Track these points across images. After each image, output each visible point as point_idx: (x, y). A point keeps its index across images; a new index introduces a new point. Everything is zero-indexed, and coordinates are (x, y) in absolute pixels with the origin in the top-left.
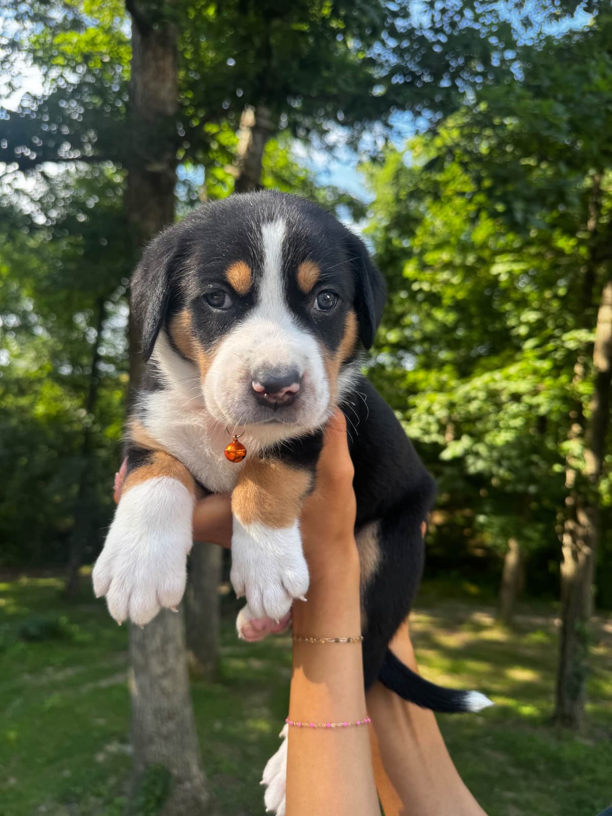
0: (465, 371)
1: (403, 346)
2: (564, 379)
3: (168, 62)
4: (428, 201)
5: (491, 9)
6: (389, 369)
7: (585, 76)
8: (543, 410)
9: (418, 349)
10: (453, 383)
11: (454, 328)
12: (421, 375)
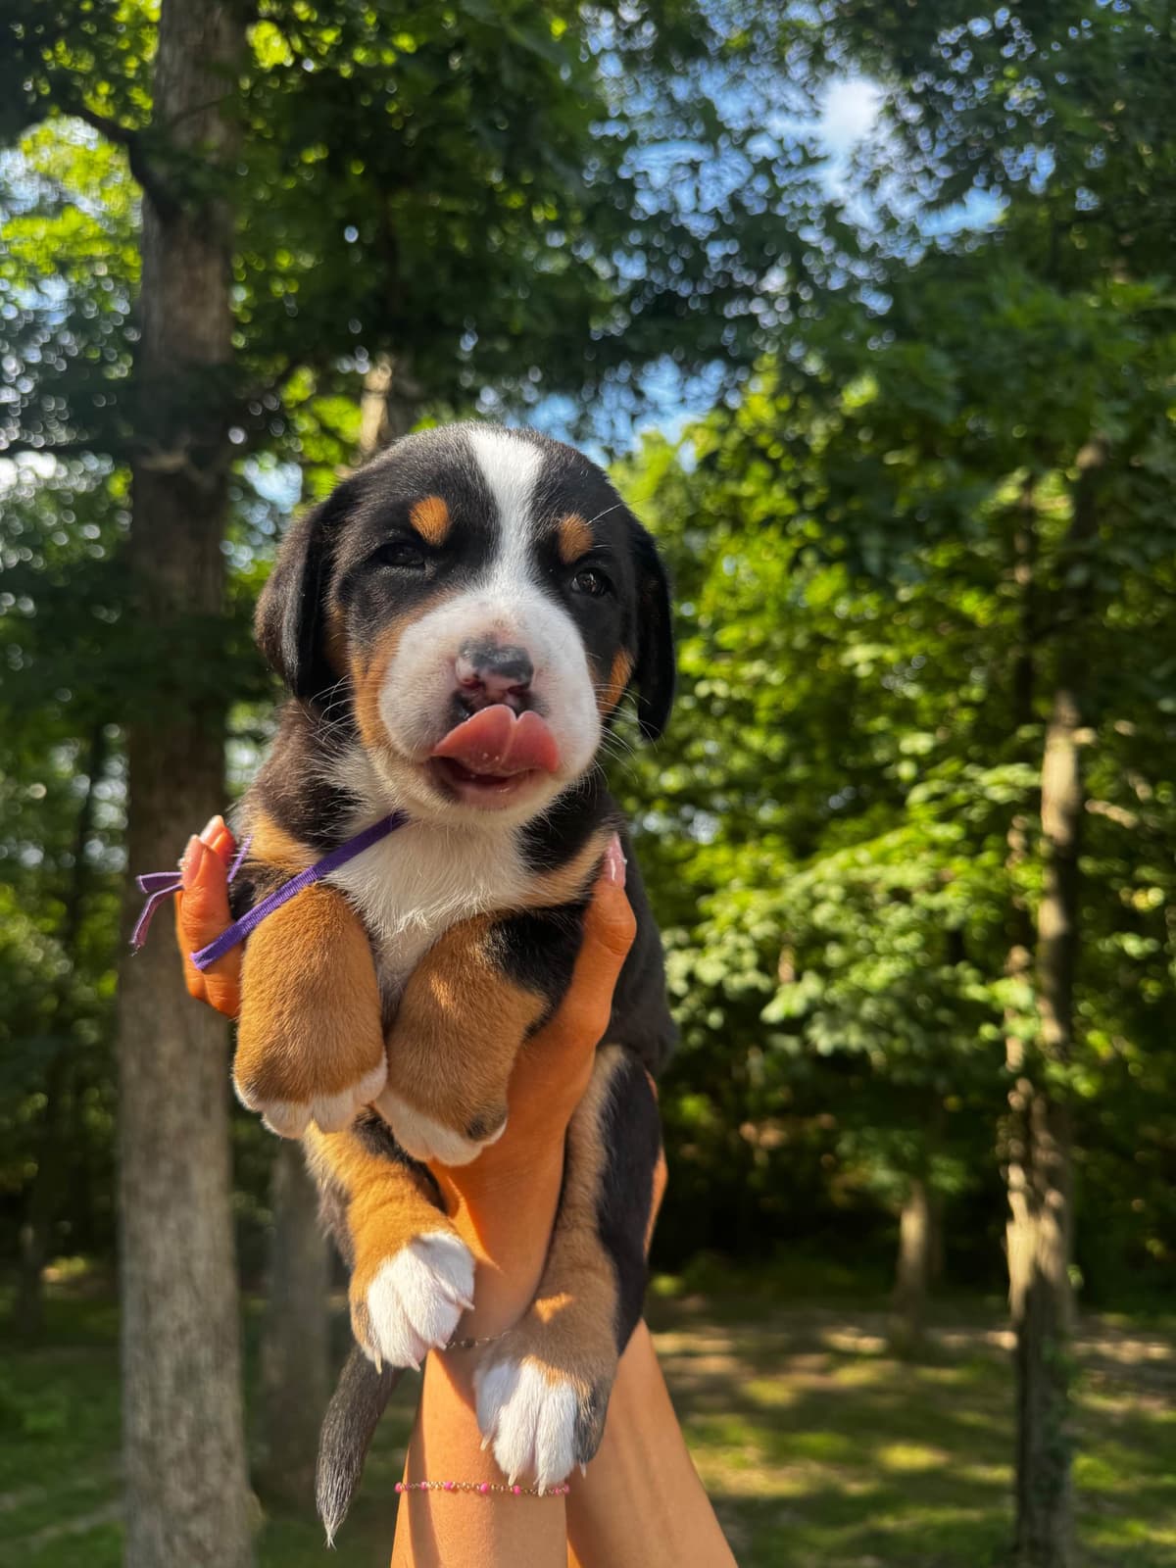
0: (803, 846)
1: (694, 797)
2: (988, 858)
3: (212, 272)
4: (722, 533)
5: (803, 179)
6: (668, 842)
7: (987, 303)
8: (952, 921)
9: (719, 801)
10: (783, 869)
11: (785, 763)
12: (723, 855)
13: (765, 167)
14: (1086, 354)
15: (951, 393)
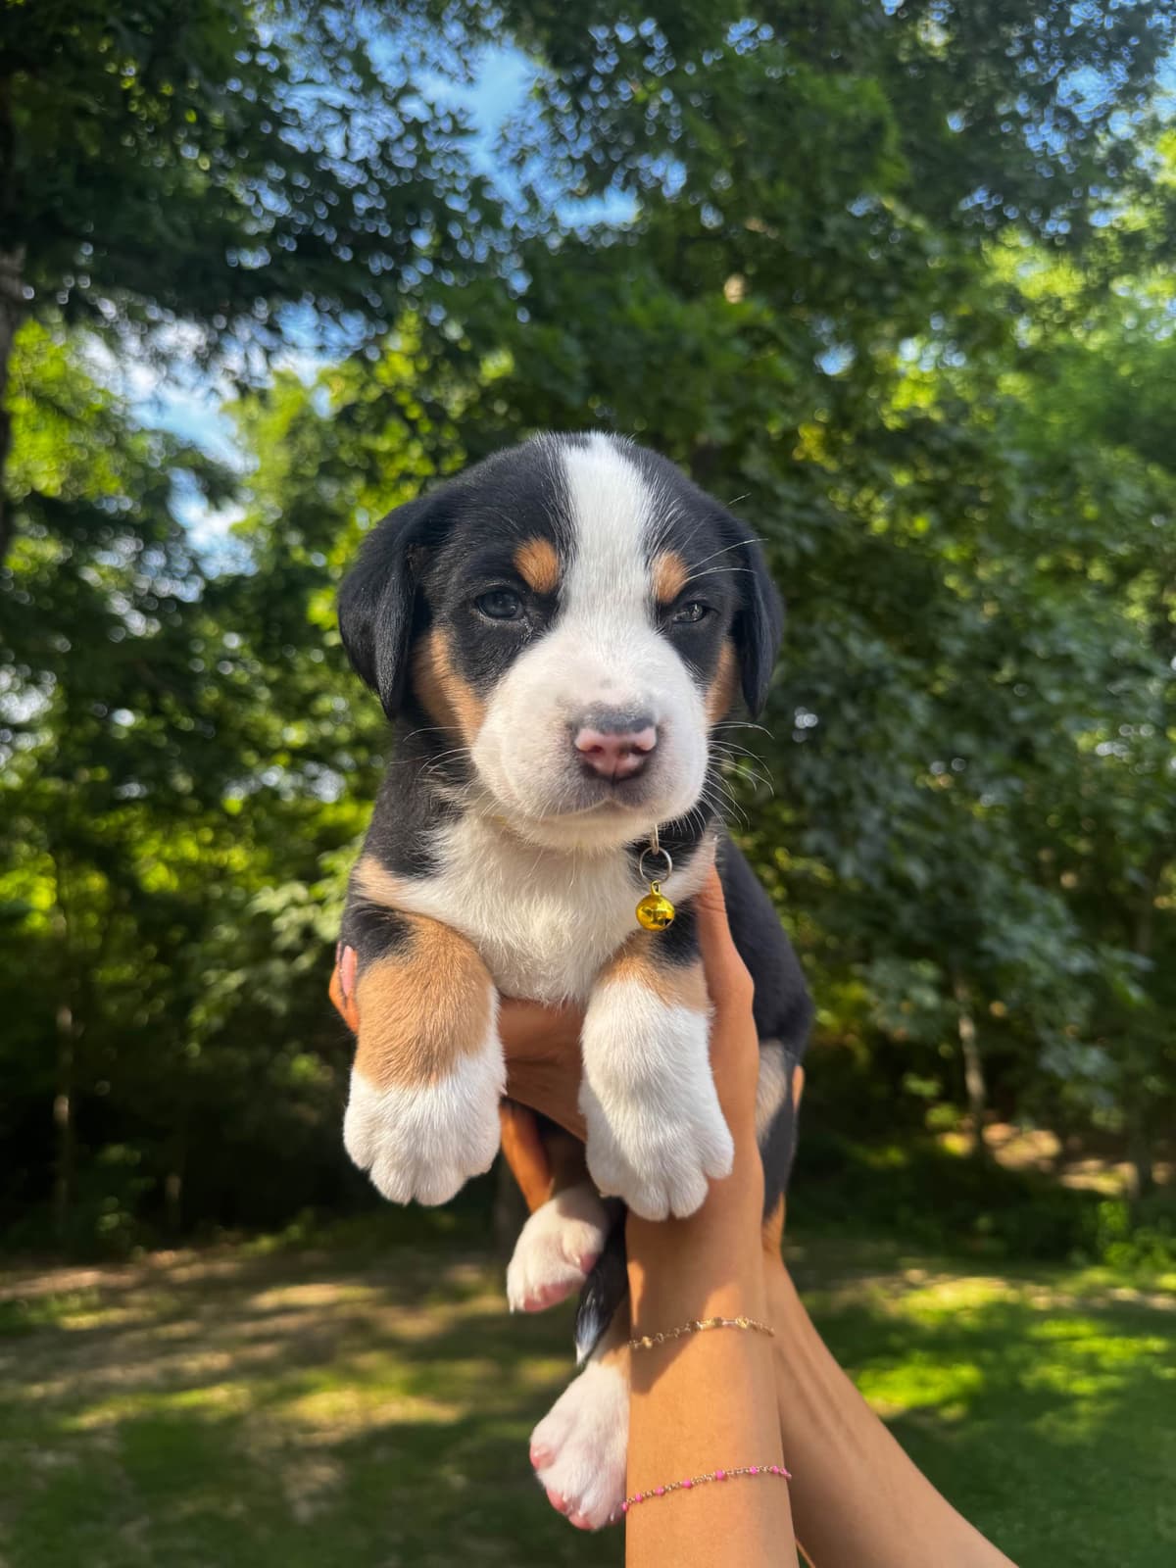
1: (319, 753)
5: (452, 148)
6: (290, 798)
9: (346, 759)
13: (415, 128)
14: (698, 359)
15: (580, 378)
